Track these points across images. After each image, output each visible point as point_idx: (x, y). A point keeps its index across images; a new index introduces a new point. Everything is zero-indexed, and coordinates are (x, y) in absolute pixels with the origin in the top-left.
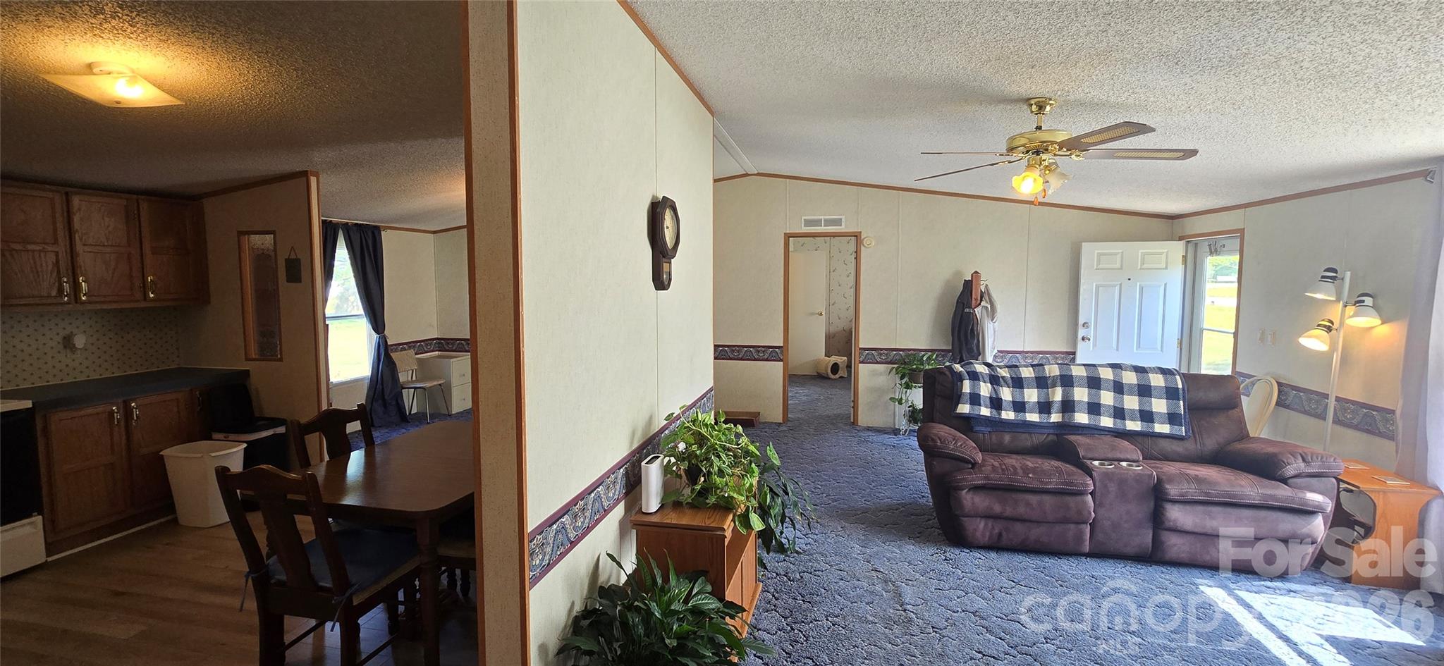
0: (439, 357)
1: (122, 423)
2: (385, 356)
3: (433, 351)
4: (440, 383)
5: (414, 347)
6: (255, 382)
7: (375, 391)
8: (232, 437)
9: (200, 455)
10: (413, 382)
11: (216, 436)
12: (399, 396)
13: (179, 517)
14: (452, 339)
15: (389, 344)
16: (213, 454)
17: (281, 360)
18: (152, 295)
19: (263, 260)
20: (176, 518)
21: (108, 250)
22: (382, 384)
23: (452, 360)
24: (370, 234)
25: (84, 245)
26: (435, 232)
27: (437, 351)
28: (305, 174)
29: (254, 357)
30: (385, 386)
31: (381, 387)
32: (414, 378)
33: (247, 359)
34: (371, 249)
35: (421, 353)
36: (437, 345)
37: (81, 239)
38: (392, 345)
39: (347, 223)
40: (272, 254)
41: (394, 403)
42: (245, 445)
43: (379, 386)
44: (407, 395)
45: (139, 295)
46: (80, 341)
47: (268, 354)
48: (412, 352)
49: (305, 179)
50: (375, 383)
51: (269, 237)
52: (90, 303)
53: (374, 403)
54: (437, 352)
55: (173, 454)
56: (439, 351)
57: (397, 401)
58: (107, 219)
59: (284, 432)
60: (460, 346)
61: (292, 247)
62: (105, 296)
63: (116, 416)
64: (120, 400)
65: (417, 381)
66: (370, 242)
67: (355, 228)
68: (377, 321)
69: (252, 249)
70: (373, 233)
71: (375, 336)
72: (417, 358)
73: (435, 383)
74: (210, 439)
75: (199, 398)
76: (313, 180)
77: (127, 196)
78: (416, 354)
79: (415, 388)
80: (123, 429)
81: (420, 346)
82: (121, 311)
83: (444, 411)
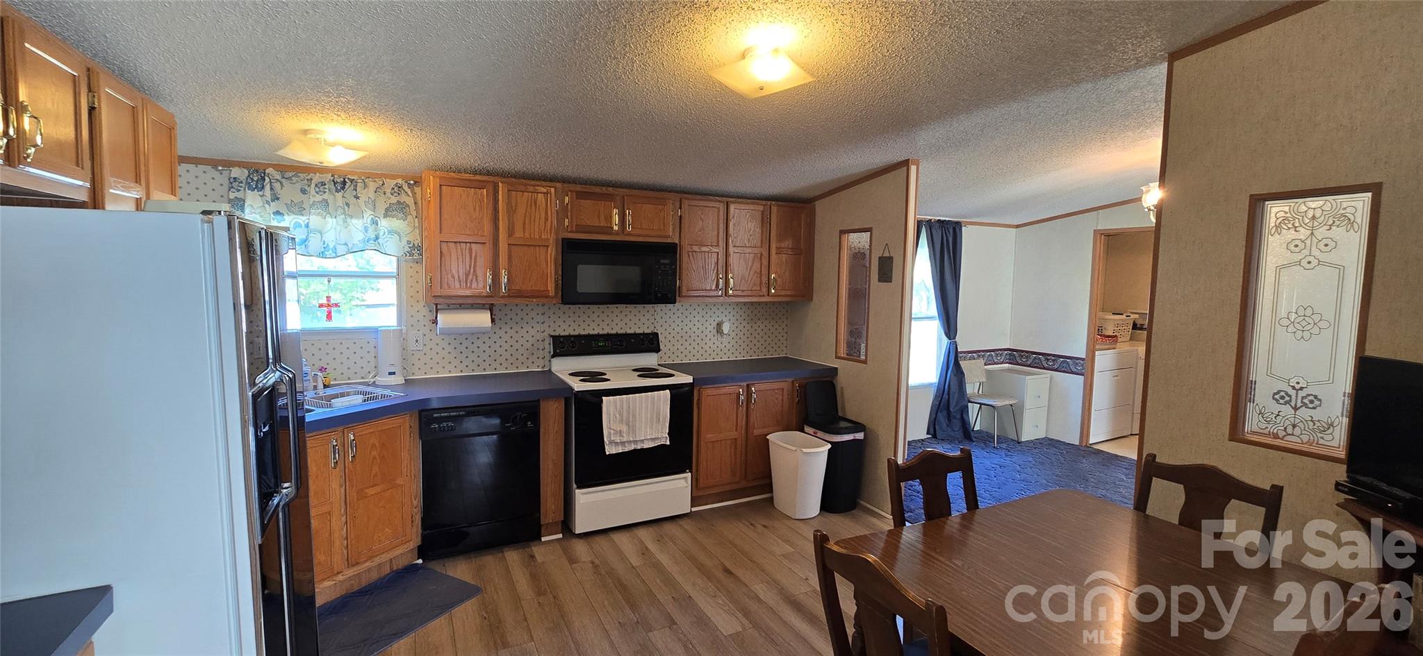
0: (1009, 370)
1: (745, 404)
2: (954, 364)
3: (1002, 363)
4: (1011, 402)
5: (983, 356)
6: (842, 380)
7: (941, 400)
8: (820, 434)
9: (794, 448)
10: (979, 396)
11: (807, 429)
12: (964, 410)
13: (774, 497)
14: (1027, 352)
15: (959, 350)
16: (804, 450)
17: (865, 362)
18: (773, 291)
19: (859, 257)
20: (772, 497)
21: (749, 250)
22: (949, 394)
23: (1028, 377)
24: (951, 231)
25: (734, 246)
26: (1018, 226)
27: (1007, 363)
28: (906, 163)
29: (842, 355)
30: (951, 396)
31: (947, 397)
32: (980, 392)
33: (837, 357)
34: (951, 245)
35: (990, 364)
36: (1008, 357)
37: (732, 242)
38: (962, 352)
39: (931, 220)
40: (867, 253)
41: (959, 416)
42: (829, 446)
43: (946, 396)
44: (973, 409)
45: (764, 290)
46: (726, 328)
47: (855, 354)
48: (981, 361)
49: (905, 168)
50: (941, 392)
51: (866, 235)
52: (734, 296)
53: (939, 413)
54: (1007, 365)
55: (776, 439)
56: (1010, 363)
57: (962, 415)
58: (750, 223)
59: (862, 438)
60: (1037, 361)
61: (887, 244)
62: (743, 291)
63: (742, 397)
64: (745, 384)
65: (984, 396)
66: (951, 239)
67: (937, 225)
68: (950, 326)
69: (850, 248)
70: (954, 229)
71: (945, 341)
72: (986, 370)
73: (1007, 402)
74: (802, 431)
75: (798, 390)
76: (913, 168)
77: (764, 202)
78: (985, 365)
79: (981, 404)
80: (745, 408)
81: (990, 356)
82: (752, 303)
83: (1013, 436)
